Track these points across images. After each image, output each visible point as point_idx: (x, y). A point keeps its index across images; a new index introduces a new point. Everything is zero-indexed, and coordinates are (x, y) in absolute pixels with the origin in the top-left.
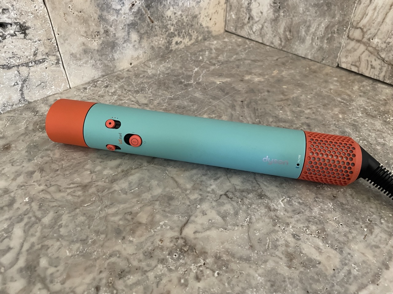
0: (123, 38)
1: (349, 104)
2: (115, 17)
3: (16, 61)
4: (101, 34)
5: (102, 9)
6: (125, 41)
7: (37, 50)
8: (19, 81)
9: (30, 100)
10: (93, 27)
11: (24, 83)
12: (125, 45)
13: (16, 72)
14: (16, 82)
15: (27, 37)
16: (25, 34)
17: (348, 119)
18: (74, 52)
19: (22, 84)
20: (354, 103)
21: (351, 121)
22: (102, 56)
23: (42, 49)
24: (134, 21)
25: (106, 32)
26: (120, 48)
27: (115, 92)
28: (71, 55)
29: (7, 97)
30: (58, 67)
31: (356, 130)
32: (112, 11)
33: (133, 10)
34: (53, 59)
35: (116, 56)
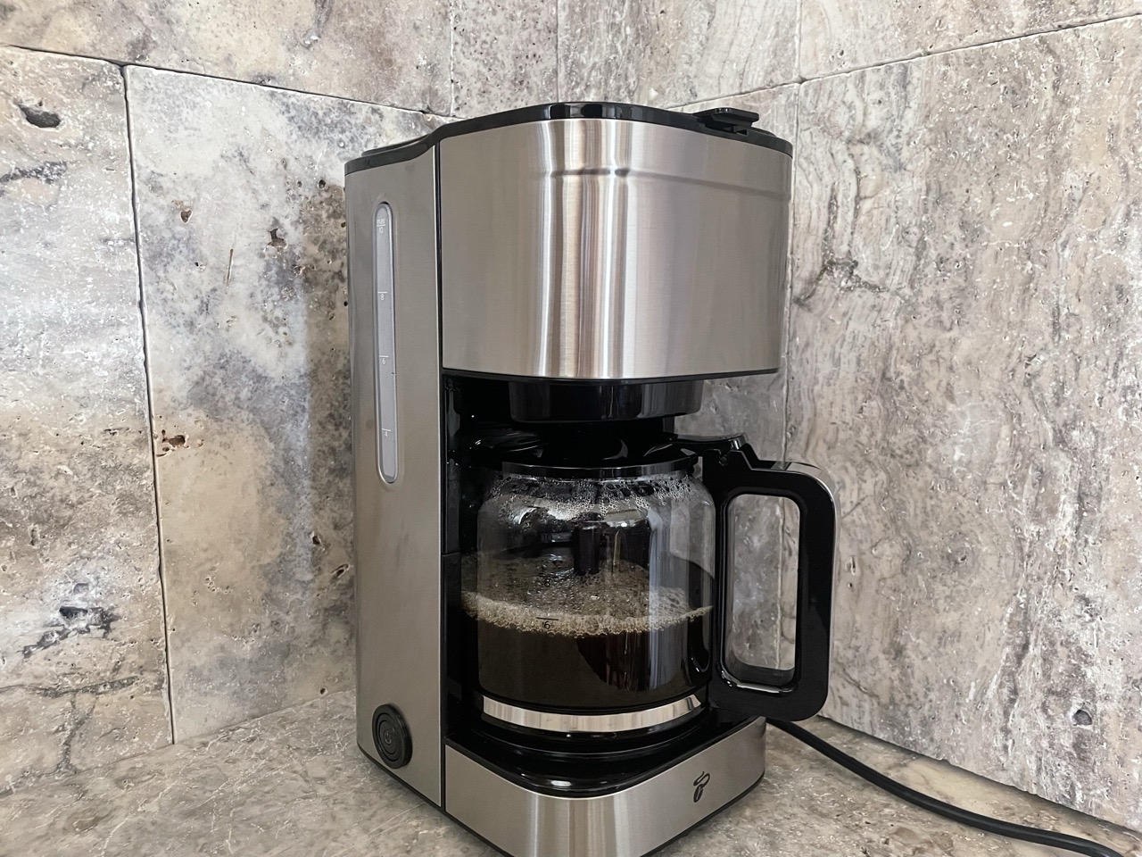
0: (311, 636)
2: (299, 596)
3: (73, 681)
4: (263, 627)
5: (272, 582)
6: (315, 642)
7: (124, 659)
8: (69, 724)
9: (79, 767)
10: (250, 615)
11: (77, 728)
12: (313, 650)
13: (68, 704)
14: (61, 723)
15: (110, 636)
16: (108, 629)
18: (198, 664)
19: (72, 731)
22: (257, 673)
23: (133, 658)
24: (339, 603)
25: (276, 624)
26: (301, 655)
27: (264, 752)
28: (191, 670)
29: (34, 756)
30: (157, 695)
32: (292, 585)
33: (338, 582)
34: (150, 677)
35: (290, 673)
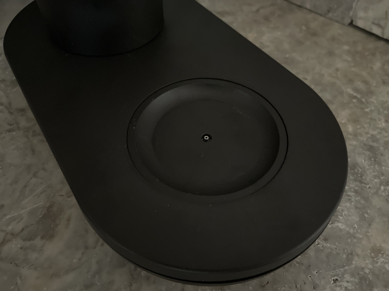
1: (366, 100)
17: (362, 136)
20: (373, 99)
21: (367, 140)
31: (375, 161)
